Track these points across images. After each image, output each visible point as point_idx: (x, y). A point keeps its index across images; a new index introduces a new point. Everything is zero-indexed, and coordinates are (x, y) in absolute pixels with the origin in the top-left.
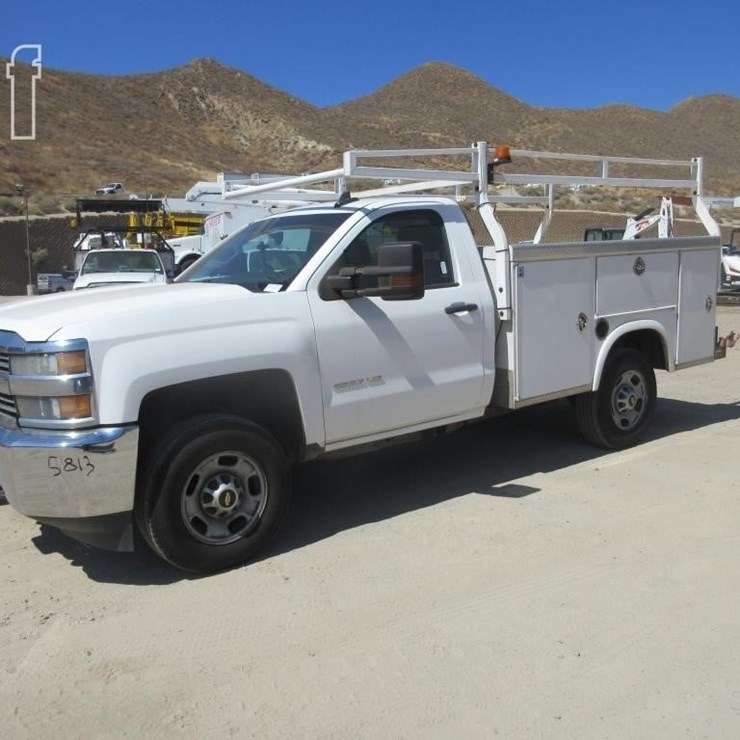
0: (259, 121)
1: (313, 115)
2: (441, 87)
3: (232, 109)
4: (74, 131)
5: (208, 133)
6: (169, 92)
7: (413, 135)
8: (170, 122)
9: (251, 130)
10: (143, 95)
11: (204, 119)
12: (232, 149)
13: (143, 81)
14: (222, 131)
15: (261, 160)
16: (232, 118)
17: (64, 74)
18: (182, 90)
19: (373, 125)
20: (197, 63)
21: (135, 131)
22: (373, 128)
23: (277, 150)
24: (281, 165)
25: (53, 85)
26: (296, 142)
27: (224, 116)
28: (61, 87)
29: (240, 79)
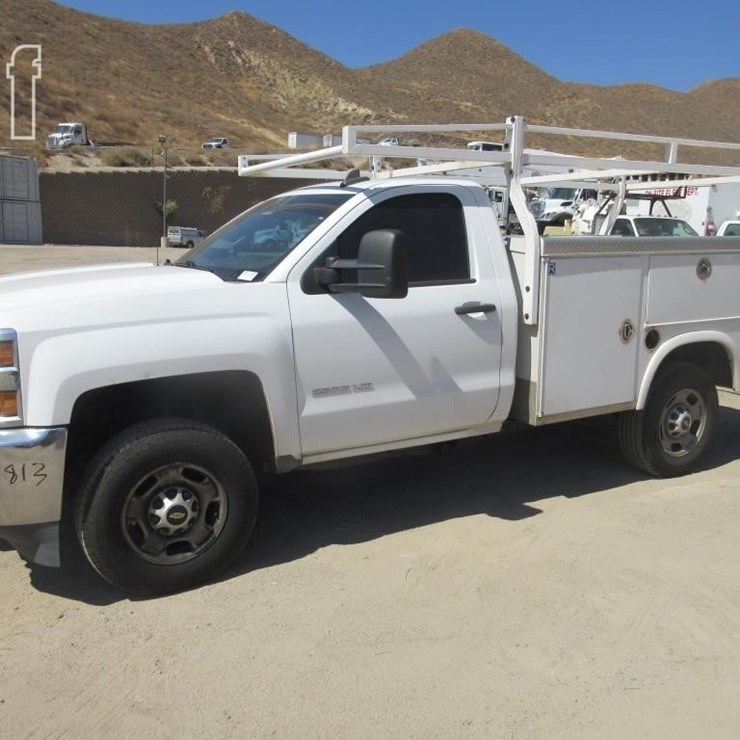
0: (297, 80)
1: (350, 77)
2: (470, 55)
3: (268, 65)
4: (128, 81)
5: (245, 90)
6: (206, 44)
7: (445, 103)
8: (213, 76)
9: (288, 89)
10: (181, 46)
11: (241, 74)
12: (270, 107)
13: (178, 32)
14: (259, 88)
15: (301, 120)
16: (269, 75)
17: (103, 19)
18: (218, 44)
19: (404, 90)
20: (232, 16)
21: (180, 83)
22: (404, 93)
23: (316, 111)
24: (321, 127)
25: (96, 31)
26: (336, 104)
27: (260, 73)
28: (103, 34)
29: (275, 35)
